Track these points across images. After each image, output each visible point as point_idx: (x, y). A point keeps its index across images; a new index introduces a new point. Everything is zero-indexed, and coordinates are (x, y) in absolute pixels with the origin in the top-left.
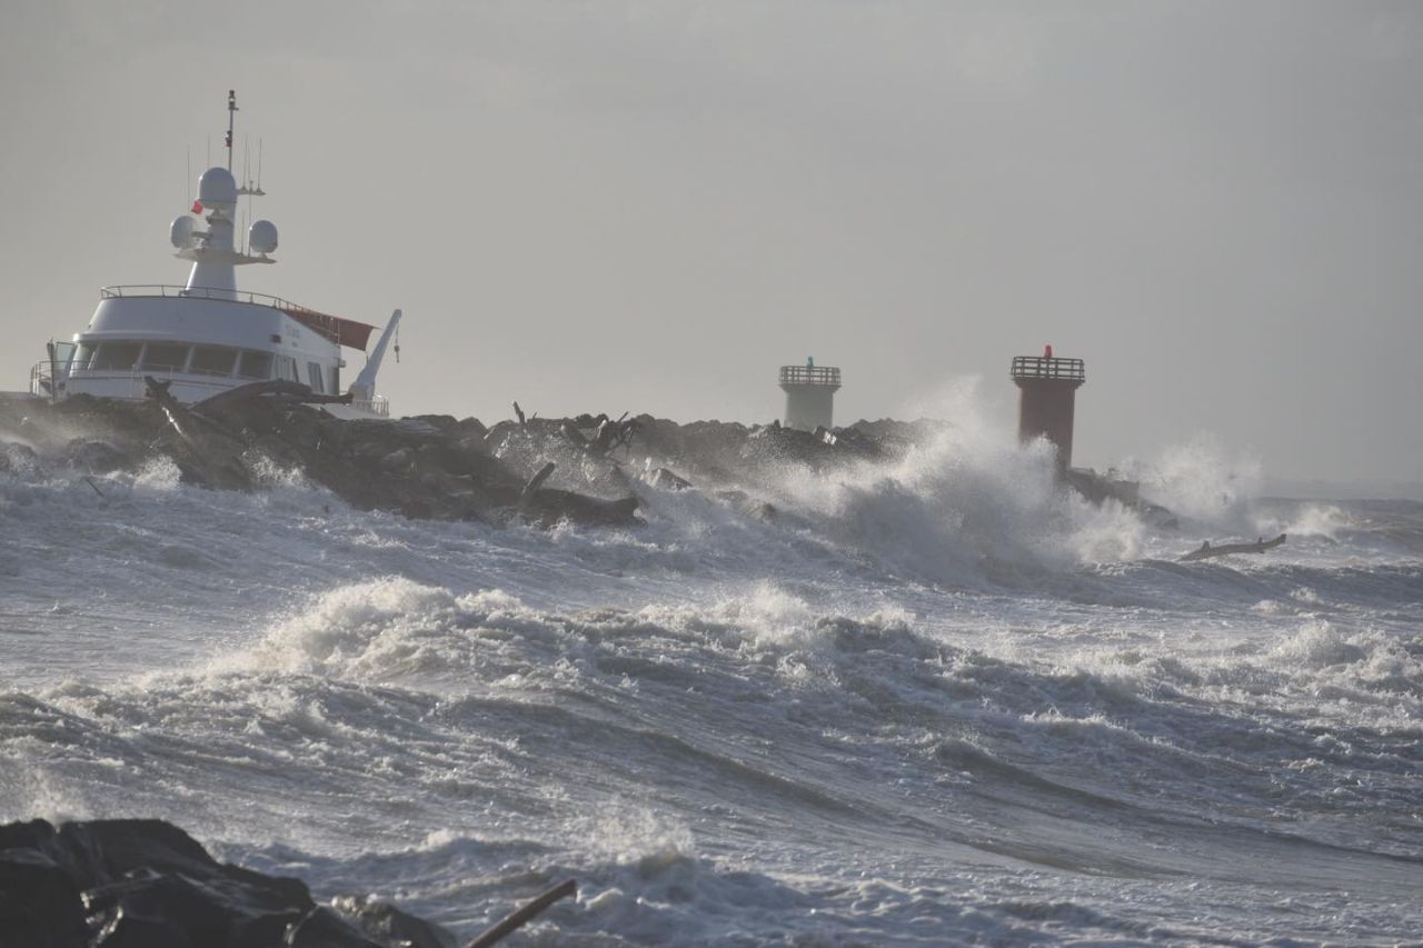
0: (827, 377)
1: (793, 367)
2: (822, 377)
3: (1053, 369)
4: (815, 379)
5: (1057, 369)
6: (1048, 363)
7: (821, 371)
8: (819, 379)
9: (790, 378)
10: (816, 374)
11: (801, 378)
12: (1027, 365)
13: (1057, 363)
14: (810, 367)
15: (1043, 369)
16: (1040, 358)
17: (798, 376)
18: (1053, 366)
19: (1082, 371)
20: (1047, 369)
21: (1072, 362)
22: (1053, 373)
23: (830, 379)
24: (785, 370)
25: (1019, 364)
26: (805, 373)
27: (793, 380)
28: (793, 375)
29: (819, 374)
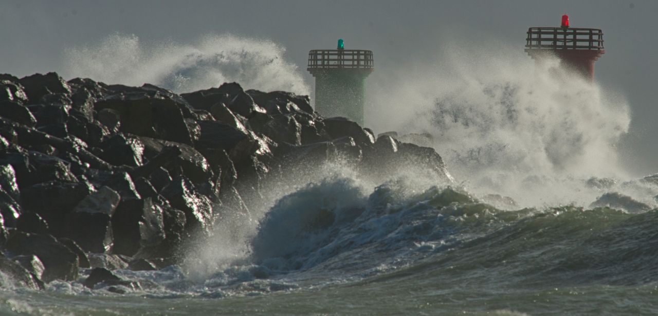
0: (358, 60)
1: (323, 51)
2: (353, 60)
3: (571, 40)
4: (346, 63)
5: (575, 40)
6: (566, 34)
7: (353, 55)
8: (351, 63)
9: (319, 63)
10: (346, 57)
11: (331, 63)
12: (543, 36)
13: (575, 34)
14: (341, 51)
15: (559, 40)
16: (556, 29)
17: (328, 60)
18: (571, 37)
19: (600, 41)
20: (565, 40)
21: (591, 32)
22: (571, 44)
23: (362, 63)
24: (314, 54)
25: (534, 36)
26: (336, 57)
27: (323, 65)
28: (323, 60)
29: (351, 57)
